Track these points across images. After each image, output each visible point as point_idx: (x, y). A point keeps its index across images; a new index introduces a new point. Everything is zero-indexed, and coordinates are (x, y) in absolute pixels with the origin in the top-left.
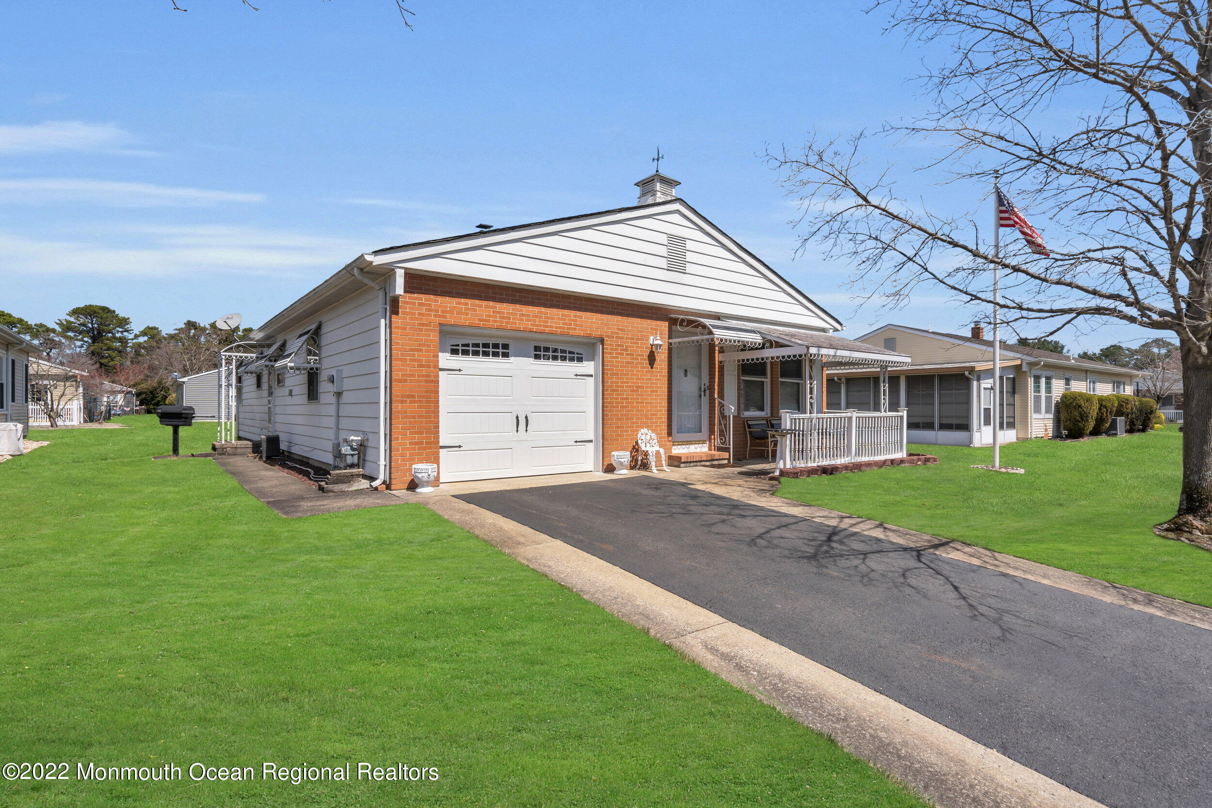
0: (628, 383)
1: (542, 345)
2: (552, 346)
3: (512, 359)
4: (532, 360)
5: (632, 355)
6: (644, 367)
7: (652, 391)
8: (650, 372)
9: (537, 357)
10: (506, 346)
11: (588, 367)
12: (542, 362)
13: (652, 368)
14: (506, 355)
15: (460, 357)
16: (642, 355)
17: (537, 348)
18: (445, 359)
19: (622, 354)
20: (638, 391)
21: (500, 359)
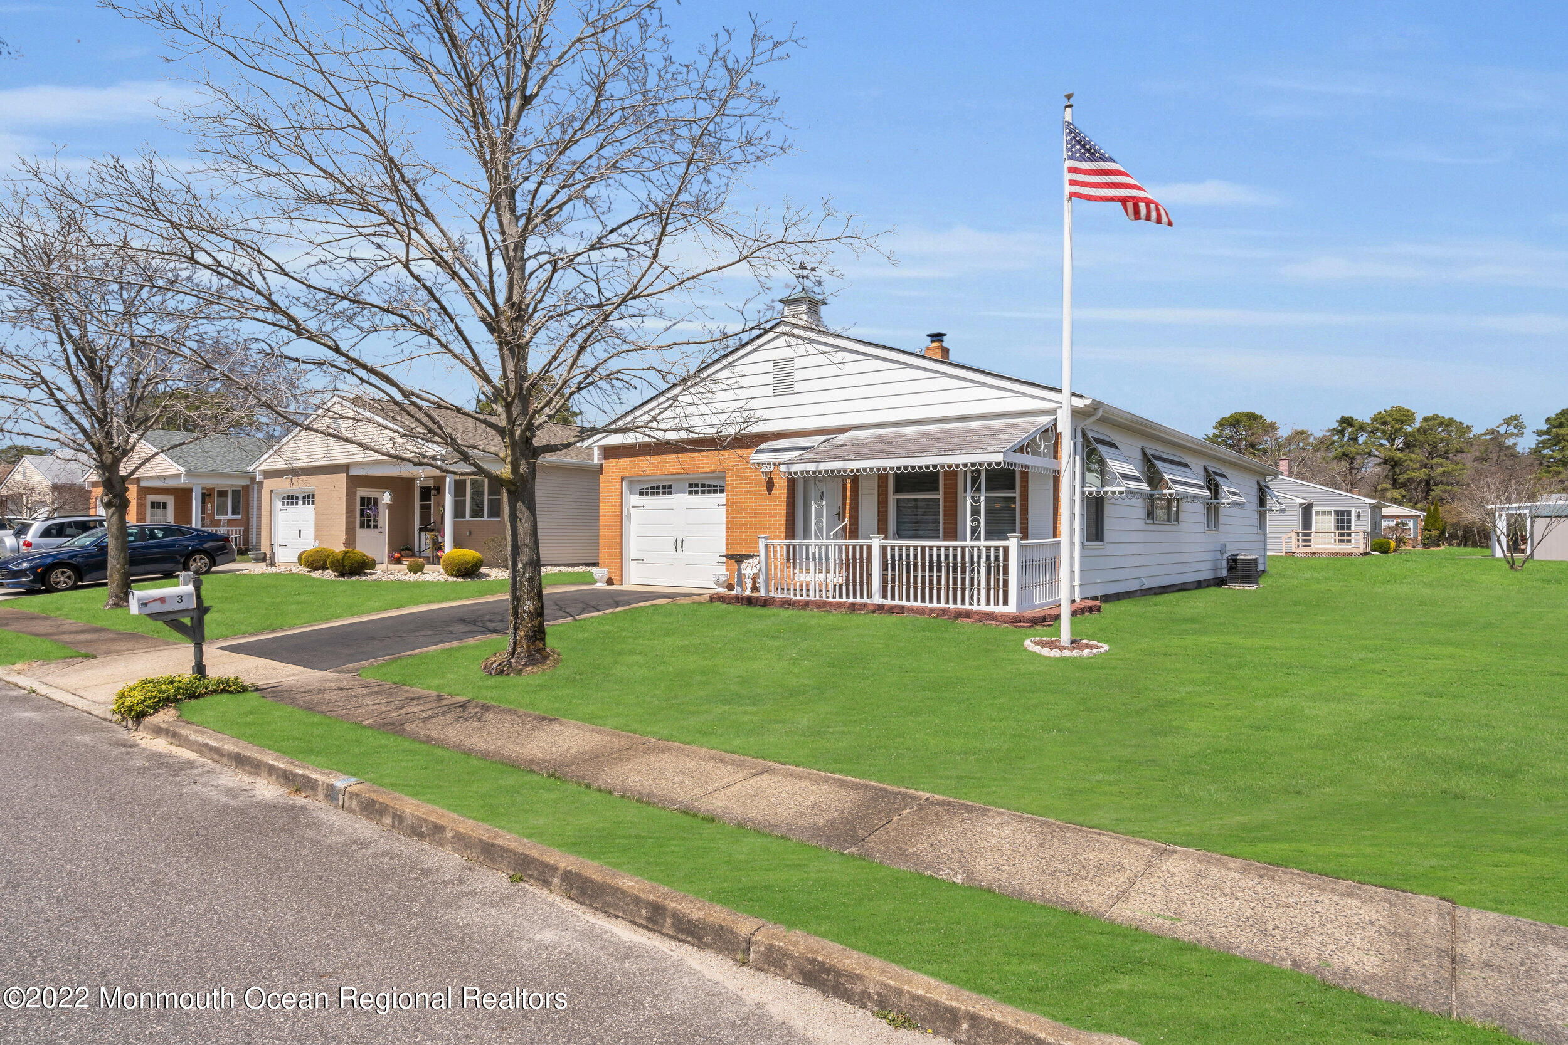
0: (746, 510)
1: (694, 483)
2: (700, 483)
3: (674, 495)
4: (686, 495)
5: (751, 483)
6: (763, 494)
7: (770, 517)
8: (768, 498)
9: (690, 492)
10: (670, 487)
11: (721, 498)
12: (694, 496)
13: (770, 494)
14: (670, 493)
15: (644, 497)
16: (761, 483)
17: (690, 486)
18: (635, 499)
19: (742, 484)
20: (755, 517)
21: (667, 496)
